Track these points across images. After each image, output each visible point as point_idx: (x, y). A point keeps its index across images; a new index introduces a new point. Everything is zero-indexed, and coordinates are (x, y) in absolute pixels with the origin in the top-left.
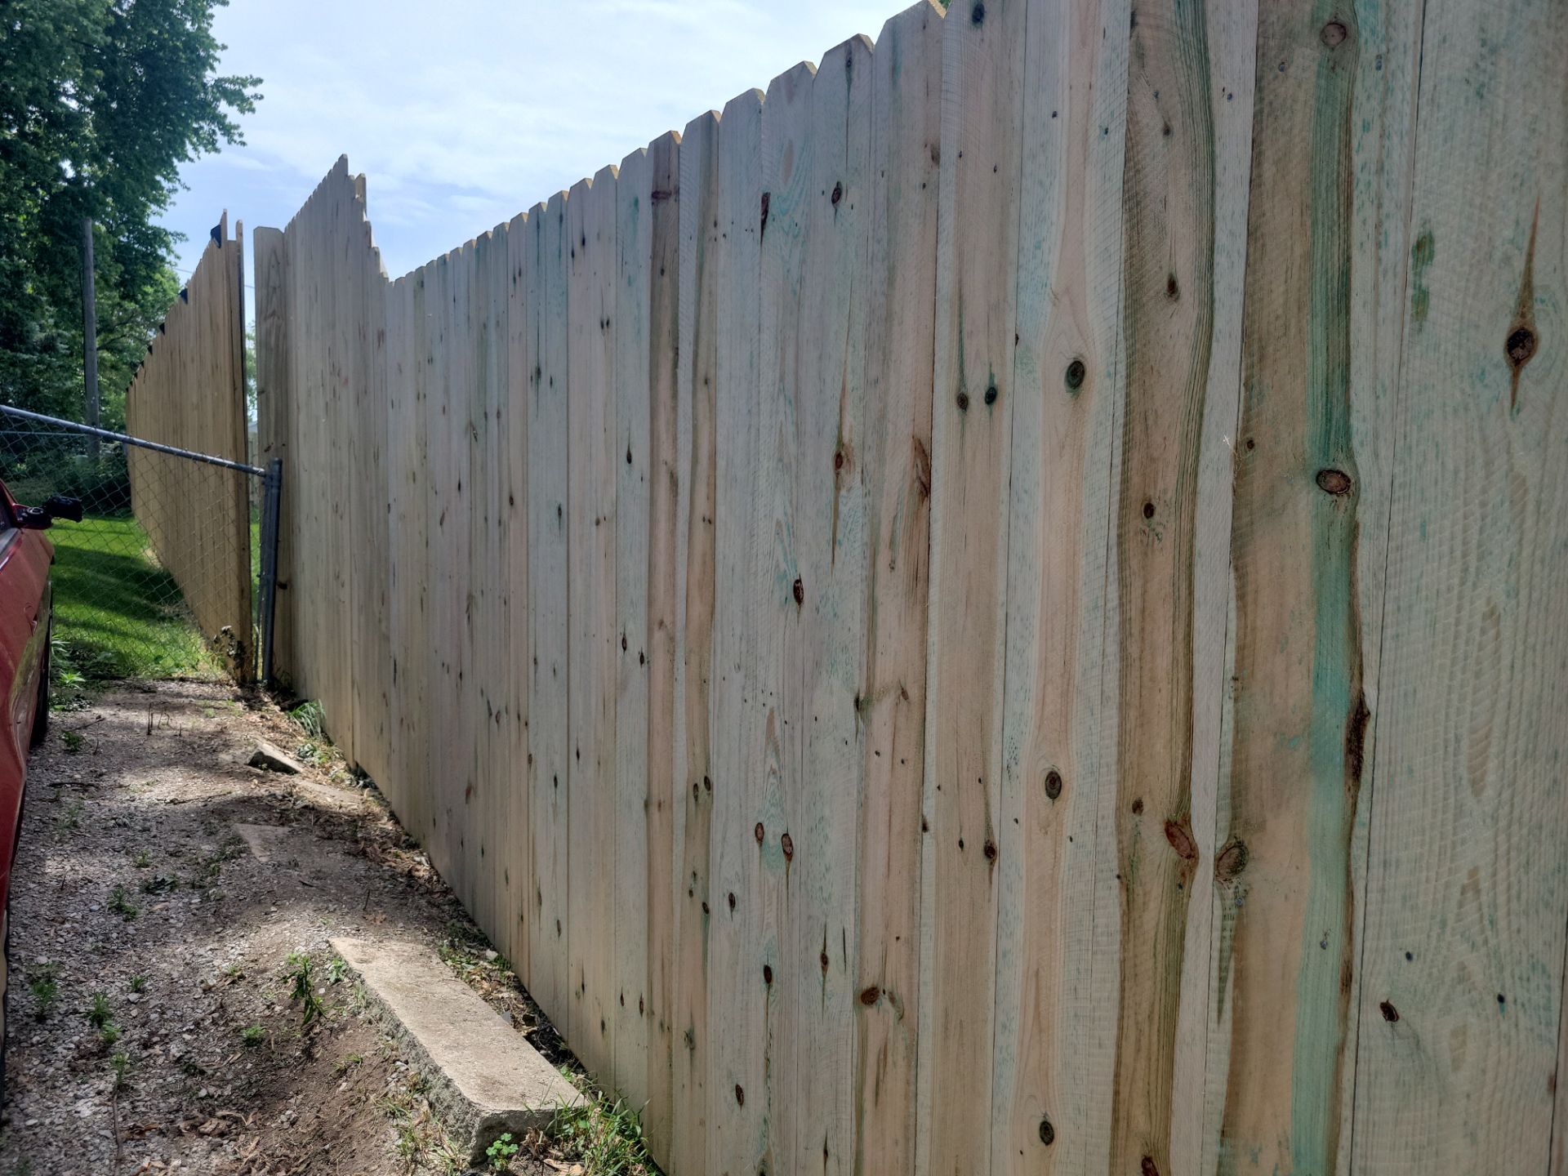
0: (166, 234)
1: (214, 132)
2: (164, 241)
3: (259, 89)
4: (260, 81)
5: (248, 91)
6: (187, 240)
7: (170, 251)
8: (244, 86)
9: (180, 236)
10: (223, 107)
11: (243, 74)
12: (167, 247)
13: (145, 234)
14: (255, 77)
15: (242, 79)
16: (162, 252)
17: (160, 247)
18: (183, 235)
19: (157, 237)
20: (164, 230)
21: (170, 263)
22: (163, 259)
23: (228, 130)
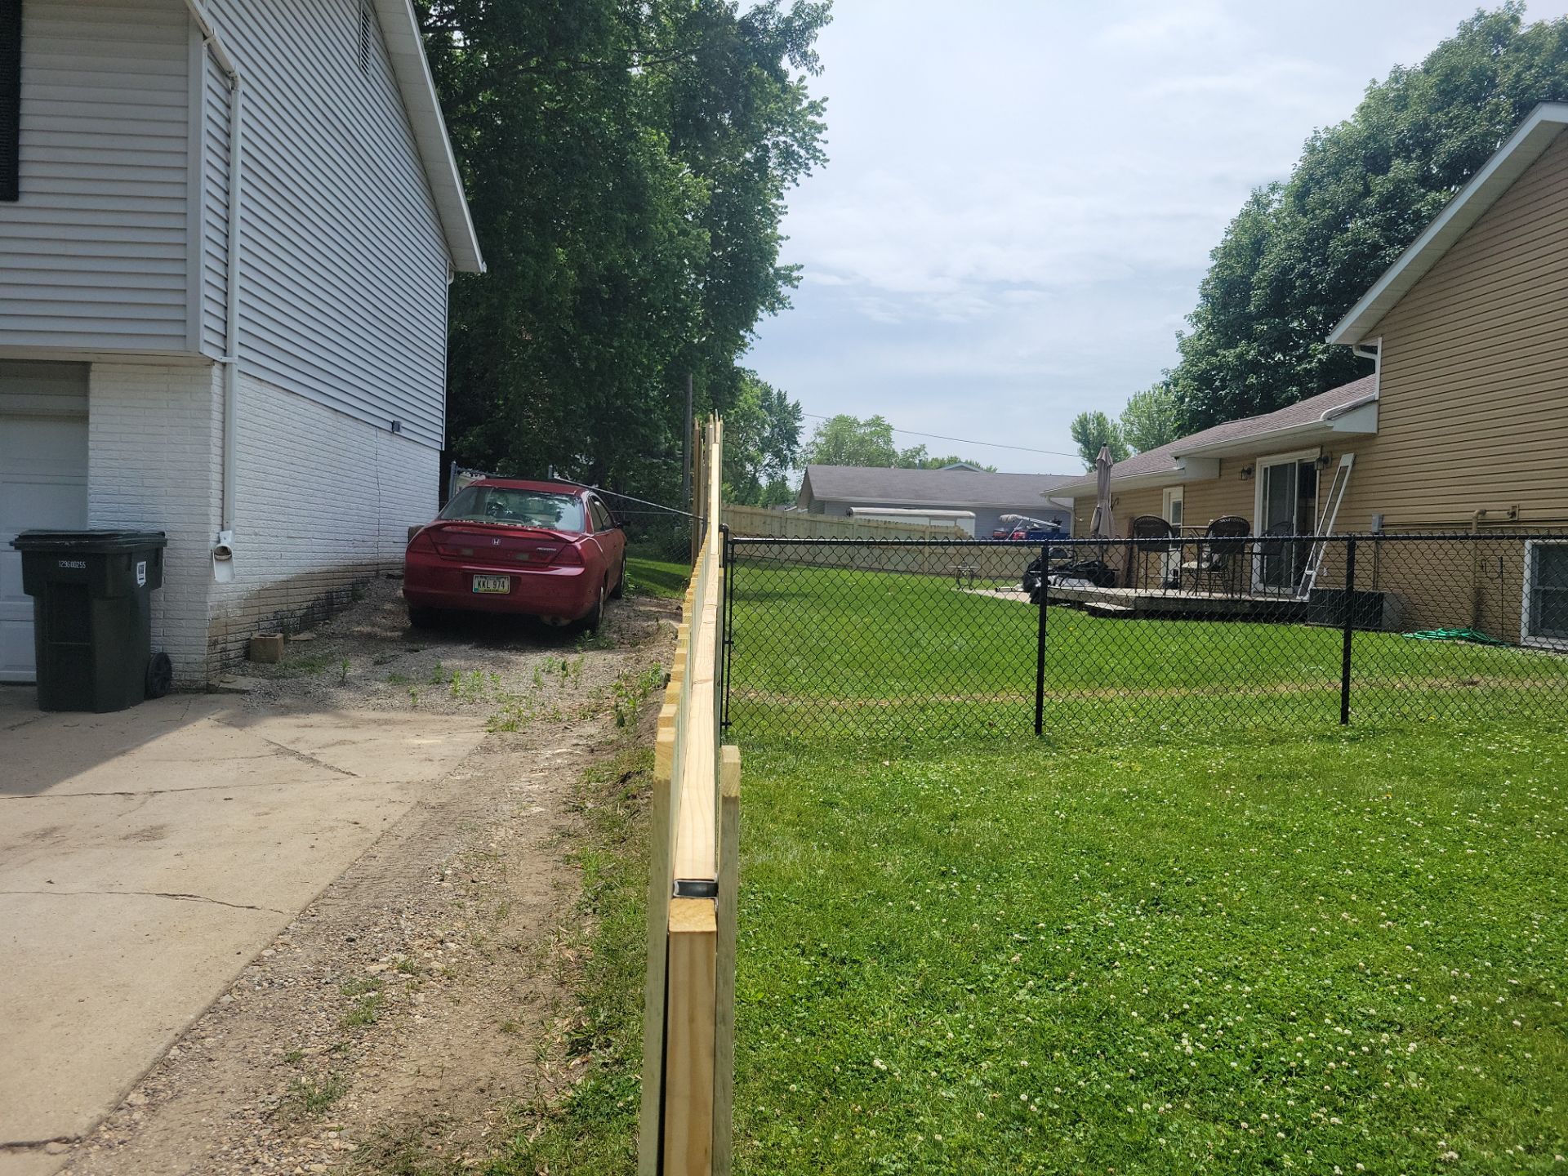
1: (773, 302)
3: (802, 273)
4: (801, 267)
5: (795, 274)
8: (793, 271)
10: (780, 286)
23: (784, 302)
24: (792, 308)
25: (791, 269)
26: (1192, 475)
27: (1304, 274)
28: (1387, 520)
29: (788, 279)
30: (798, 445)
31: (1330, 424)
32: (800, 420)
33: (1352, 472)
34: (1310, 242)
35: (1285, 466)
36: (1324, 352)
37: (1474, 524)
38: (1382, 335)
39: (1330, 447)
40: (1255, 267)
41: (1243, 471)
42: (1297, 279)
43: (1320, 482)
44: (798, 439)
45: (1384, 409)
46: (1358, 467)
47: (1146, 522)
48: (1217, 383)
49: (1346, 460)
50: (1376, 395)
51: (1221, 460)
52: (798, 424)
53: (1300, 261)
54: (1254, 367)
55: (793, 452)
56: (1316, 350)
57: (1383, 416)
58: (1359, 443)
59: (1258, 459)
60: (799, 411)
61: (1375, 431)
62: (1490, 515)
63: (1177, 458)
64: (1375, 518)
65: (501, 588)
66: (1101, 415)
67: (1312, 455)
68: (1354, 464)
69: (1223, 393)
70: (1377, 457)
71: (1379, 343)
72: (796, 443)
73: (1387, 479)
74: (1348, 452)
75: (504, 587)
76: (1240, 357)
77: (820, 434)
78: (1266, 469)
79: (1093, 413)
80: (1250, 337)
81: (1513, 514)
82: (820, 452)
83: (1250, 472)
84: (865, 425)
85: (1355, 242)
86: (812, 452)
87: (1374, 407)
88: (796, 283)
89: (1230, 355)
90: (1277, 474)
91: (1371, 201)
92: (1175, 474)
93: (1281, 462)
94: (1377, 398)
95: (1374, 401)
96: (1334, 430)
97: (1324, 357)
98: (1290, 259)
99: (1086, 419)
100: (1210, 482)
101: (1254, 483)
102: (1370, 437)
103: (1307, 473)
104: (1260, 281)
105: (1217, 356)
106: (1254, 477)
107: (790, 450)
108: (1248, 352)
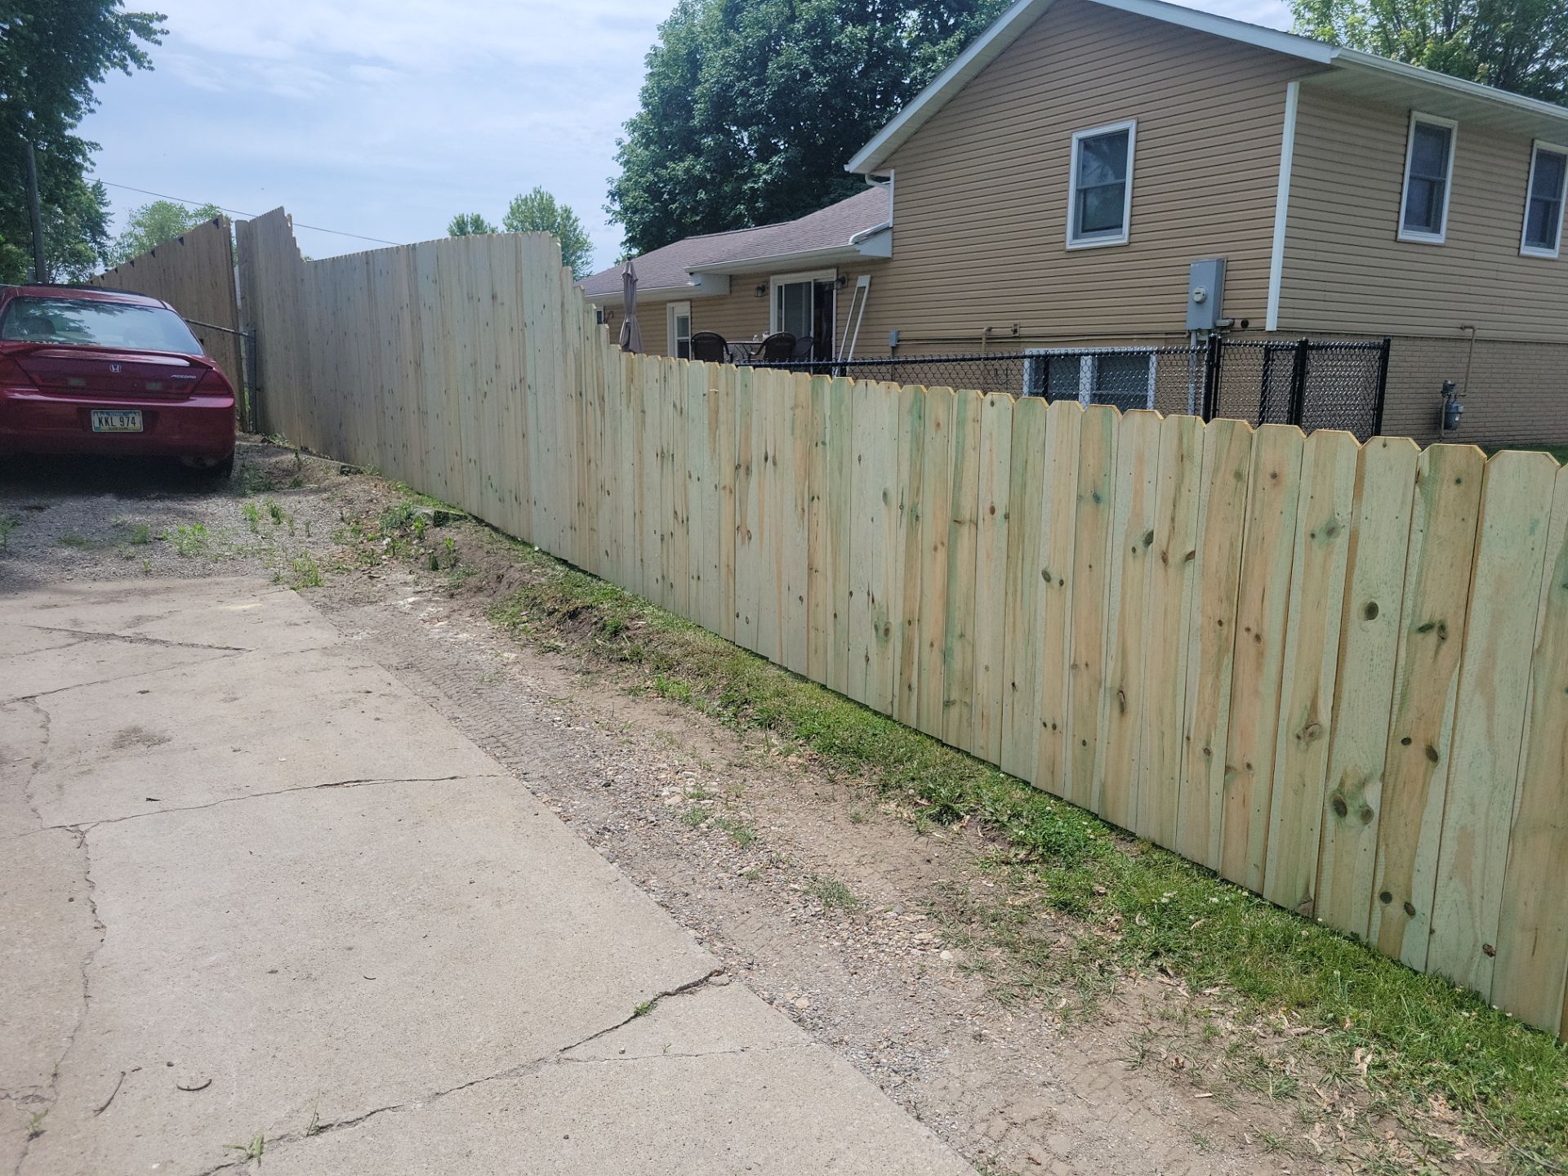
0: (82, 143)
1: (125, 57)
2: (80, 150)
3: (165, 25)
4: (165, 17)
5: (155, 25)
6: (101, 149)
7: (85, 158)
8: (151, 21)
9: (94, 146)
10: (134, 38)
11: (149, 11)
12: (84, 155)
13: (63, 144)
14: (160, 14)
15: (149, 15)
16: (79, 159)
17: (77, 155)
18: (97, 145)
19: (75, 146)
20: (79, 139)
21: (86, 169)
22: (81, 167)
23: (138, 58)
24: (152, 69)
25: (151, 18)
26: (708, 290)
27: (743, 93)
28: (902, 336)
29: (145, 31)
30: (107, 236)
31: (857, 247)
32: (105, 205)
33: (869, 291)
34: (744, 60)
35: (800, 285)
36: (769, 172)
37: (984, 339)
38: (894, 168)
39: (847, 268)
40: (695, 82)
41: (758, 288)
42: (737, 97)
43: (837, 301)
44: (106, 229)
45: (897, 235)
46: (873, 288)
47: (704, 338)
48: (665, 196)
49: (863, 281)
50: (890, 222)
51: (731, 276)
52: (103, 210)
53: (739, 79)
54: (701, 182)
55: (101, 245)
56: (759, 170)
57: (897, 242)
58: (875, 265)
59: (772, 278)
60: (102, 194)
61: (890, 256)
62: (996, 332)
63: (691, 274)
64: (893, 333)
65: (131, 425)
66: (479, 216)
67: (829, 276)
68: (870, 284)
69: (674, 206)
70: (890, 279)
71: (892, 174)
72: (104, 233)
73: (906, 299)
74: (864, 273)
75: (136, 424)
76: (687, 171)
77: (139, 224)
78: (780, 288)
79: (470, 215)
80: (698, 152)
81: (1015, 331)
82: (142, 246)
83: (763, 289)
84: (196, 215)
85: (788, 66)
86: (130, 246)
87: (889, 234)
88: (159, 37)
89: (679, 168)
90: (791, 293)
91: (798, 26)
92: (689, 289)
93: (798, 281)
94: (891, 226)
95: (888, 228)
96: (861, 253)
97: (768, 177)
98: (729, 76)
99: (463, 221)
100: (720, 297)
101: (769, 301)
102: (886, 260)
103: (823, 293)
104: (703, 95)
105: (667, 168)
106: (768, 294)
107: (95, 242)
108: (694, 166)
